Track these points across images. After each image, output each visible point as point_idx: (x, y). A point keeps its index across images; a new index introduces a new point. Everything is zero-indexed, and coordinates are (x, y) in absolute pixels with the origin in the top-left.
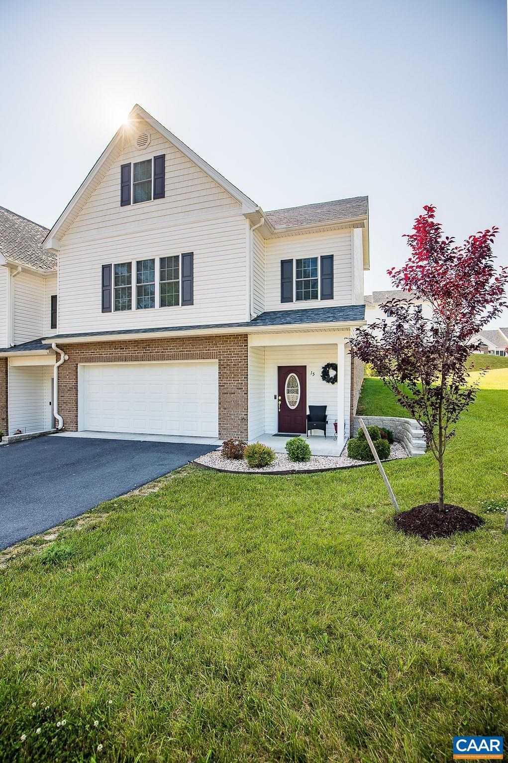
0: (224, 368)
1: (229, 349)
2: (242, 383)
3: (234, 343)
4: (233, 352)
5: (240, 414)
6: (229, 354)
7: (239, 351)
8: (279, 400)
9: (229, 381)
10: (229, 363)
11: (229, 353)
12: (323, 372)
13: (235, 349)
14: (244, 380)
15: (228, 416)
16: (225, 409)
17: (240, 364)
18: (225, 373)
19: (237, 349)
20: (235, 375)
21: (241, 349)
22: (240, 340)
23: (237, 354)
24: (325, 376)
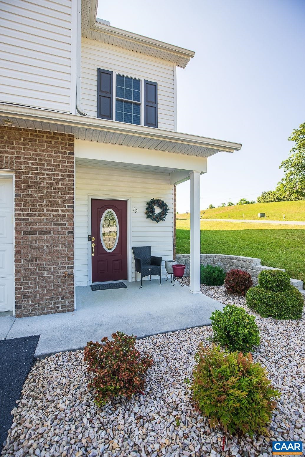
0: (28, 187)
1: (38, 155)
2: (64, 216)
3: (48, 147)
4: (46, 160)
5: (60, 268)
6: (38, 164)
7: (59, 162)
8: (93, 242)
9: (39, 210)
10: (38, 180)
11: (38, 161)
12: (147, 209)
13: (52, 156)
14: (68, 211)
15: (37, 274)
16: (31, 260)
17: (60, 183)
18: (30, 196)
19: (54, 157)
20: (50, 201)
21: (63, 157)
22: (62, 143)
23: (55, 166)
24: (149, 213)
